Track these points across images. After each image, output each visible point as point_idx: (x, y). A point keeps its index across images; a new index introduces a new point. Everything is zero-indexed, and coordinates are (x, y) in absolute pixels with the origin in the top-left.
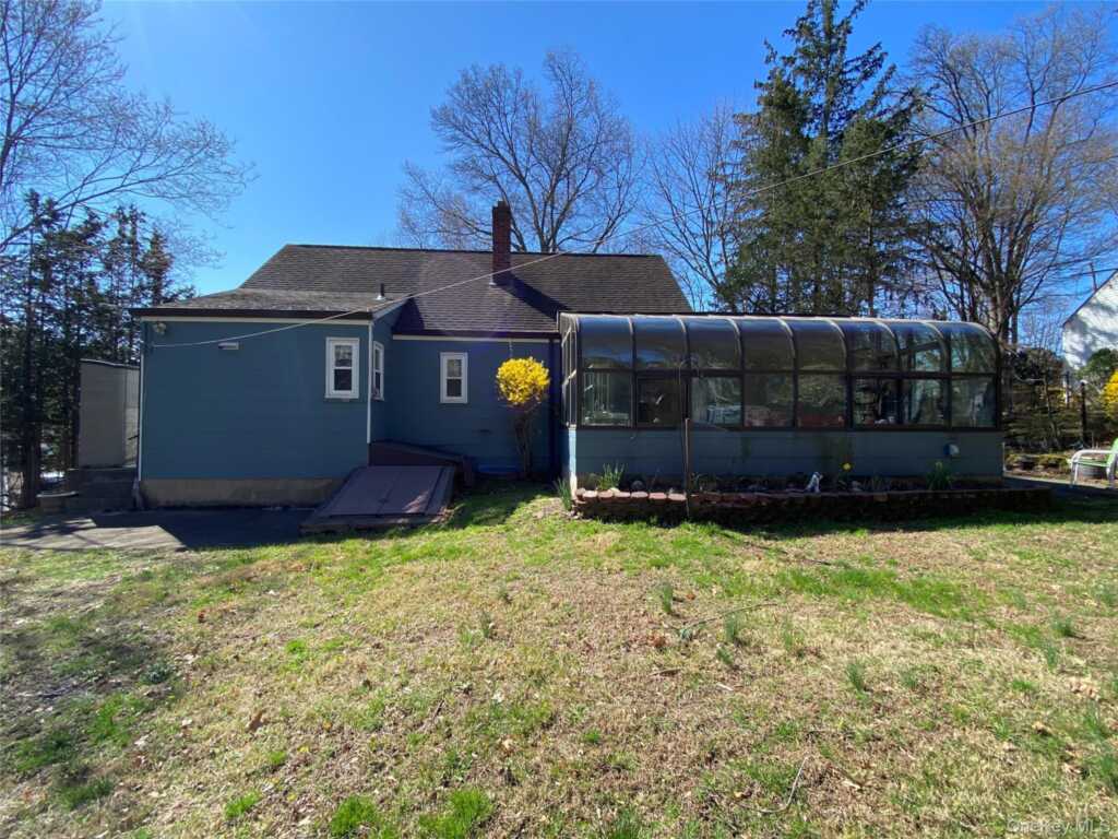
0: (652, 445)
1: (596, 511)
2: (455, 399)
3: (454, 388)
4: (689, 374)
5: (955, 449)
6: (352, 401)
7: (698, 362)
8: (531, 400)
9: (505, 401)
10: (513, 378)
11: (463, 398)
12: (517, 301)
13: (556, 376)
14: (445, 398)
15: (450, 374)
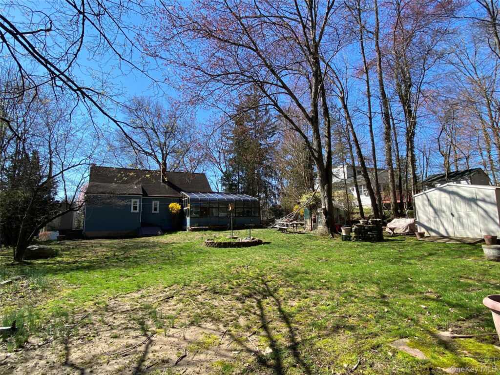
0: (203, 220)
1: (193, 230)
2: (156, 212)
3: (156, 209)
4: (210, 208)
5: (252, 220)
6: (138, 213)
7: (212, 205)
8: (177, 212)
9: (171, 212)
10: (173, 207)
11: (158, 212)
12: (169, 187)
13: (182, 207)
14: (153, 212)
15: (155, 206)
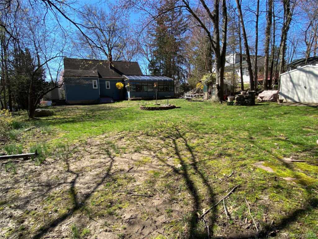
0: (138, 93)
2: (108, 88)
3: (108, 87)
4: (142, 85)
5: (169, 93)
7: (143, 84)
8: (122, 89)
9: (118, 89)
10: (118, 85)
11: (109, 88)
12: (115, 72)
13: (125, 85)
14: (107, 88)
15: (107, 84)
